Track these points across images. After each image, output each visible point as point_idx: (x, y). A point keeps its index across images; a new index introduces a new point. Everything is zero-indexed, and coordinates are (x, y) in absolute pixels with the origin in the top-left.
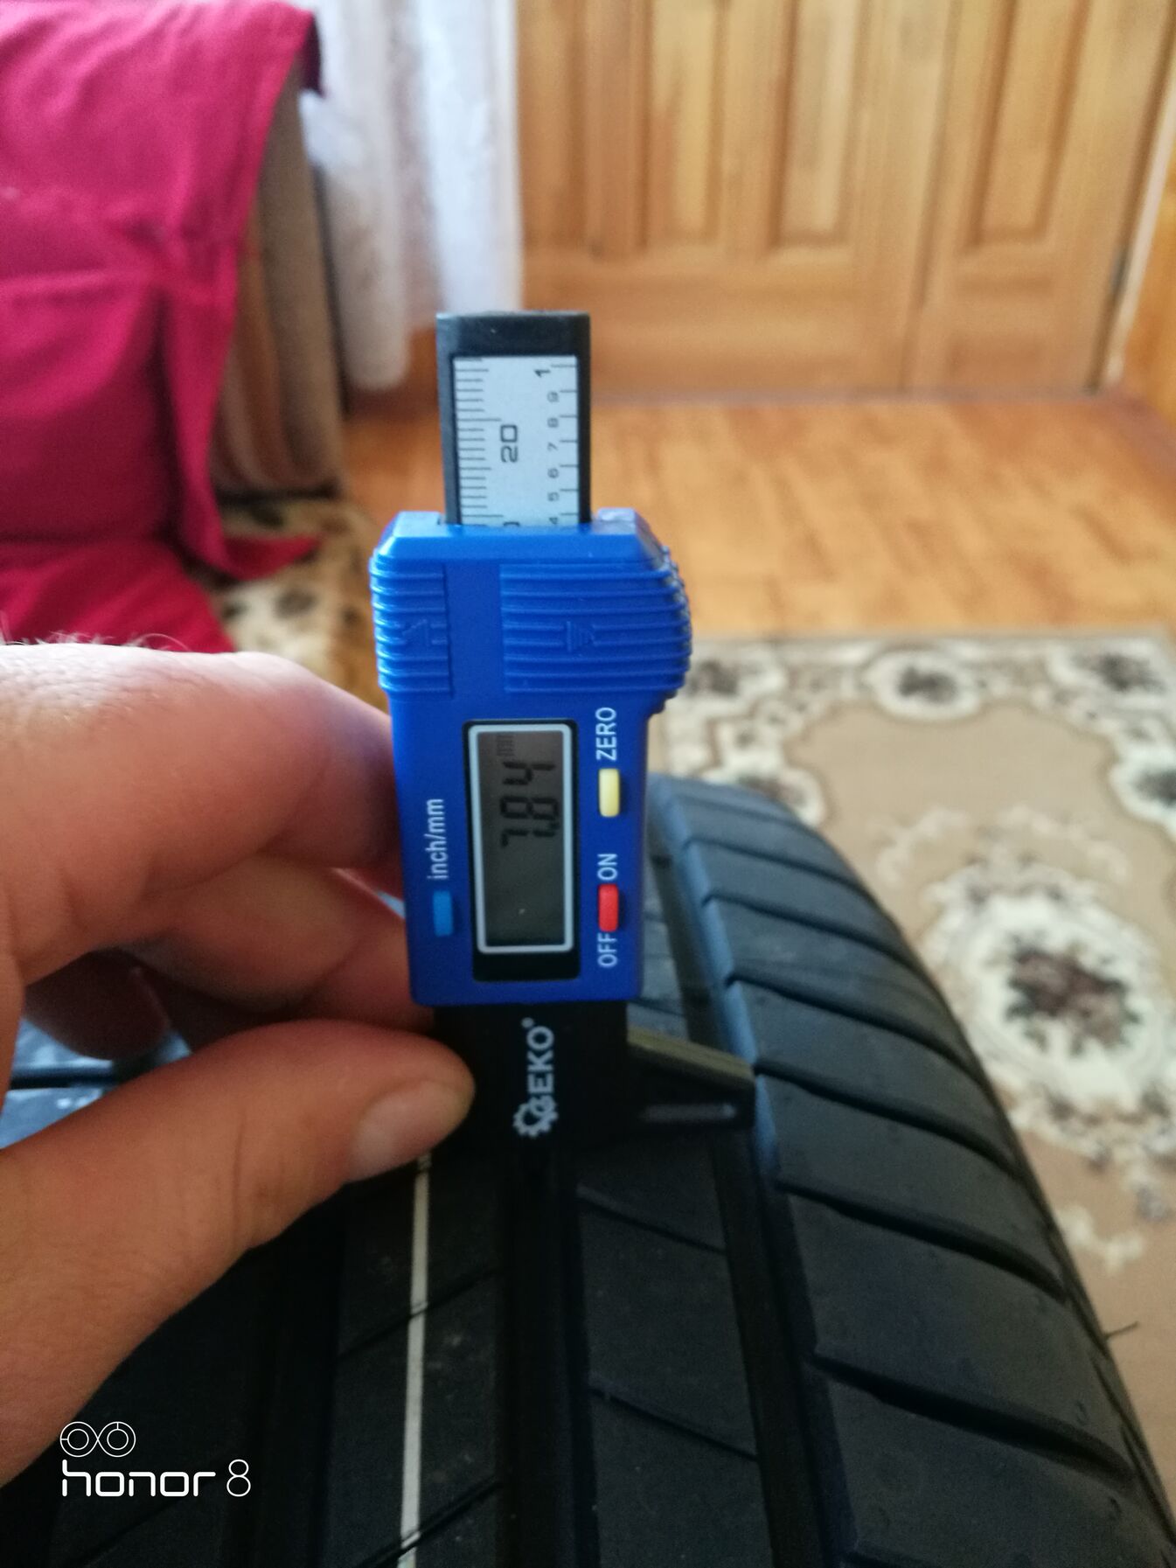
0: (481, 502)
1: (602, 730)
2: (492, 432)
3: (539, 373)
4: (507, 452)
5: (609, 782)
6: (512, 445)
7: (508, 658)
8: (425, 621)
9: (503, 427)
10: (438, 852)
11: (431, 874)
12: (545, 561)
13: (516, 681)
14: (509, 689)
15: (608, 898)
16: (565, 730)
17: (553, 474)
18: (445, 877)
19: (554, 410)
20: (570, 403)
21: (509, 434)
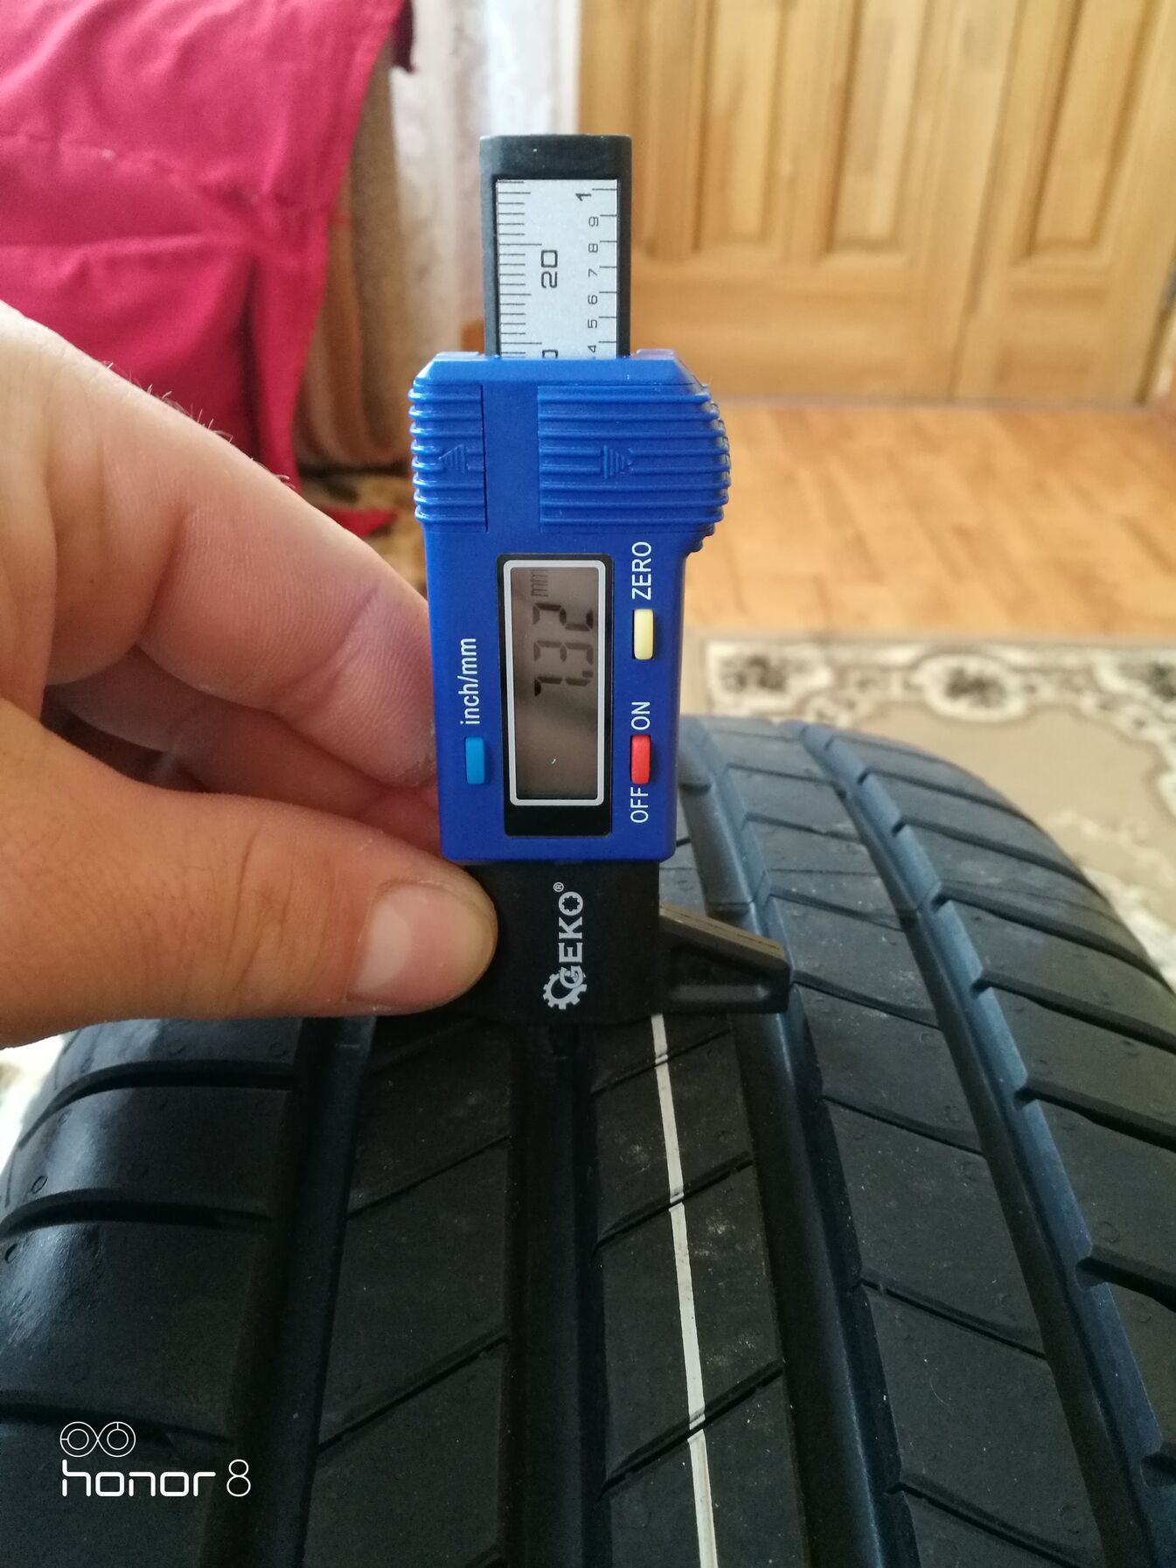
0: (520, 329)
1: (637, 565)
2: (533, 256)
3: (580, 196)
4: (547, 277)
5: (644, 621)
6: (552, 271)
7: (545, 484)
8: (461, 446)
9: (543, 252)
10: (471, 696)
11: (465, 720)
12: (582, 383)
13: (549, 510)
14: (544, 519)
15: (640, 747)
16: (600, 566)
17: (592, 301)
18: (478, 722)
19: (596, 235)
20: (610, 229)
21: (549, 259)
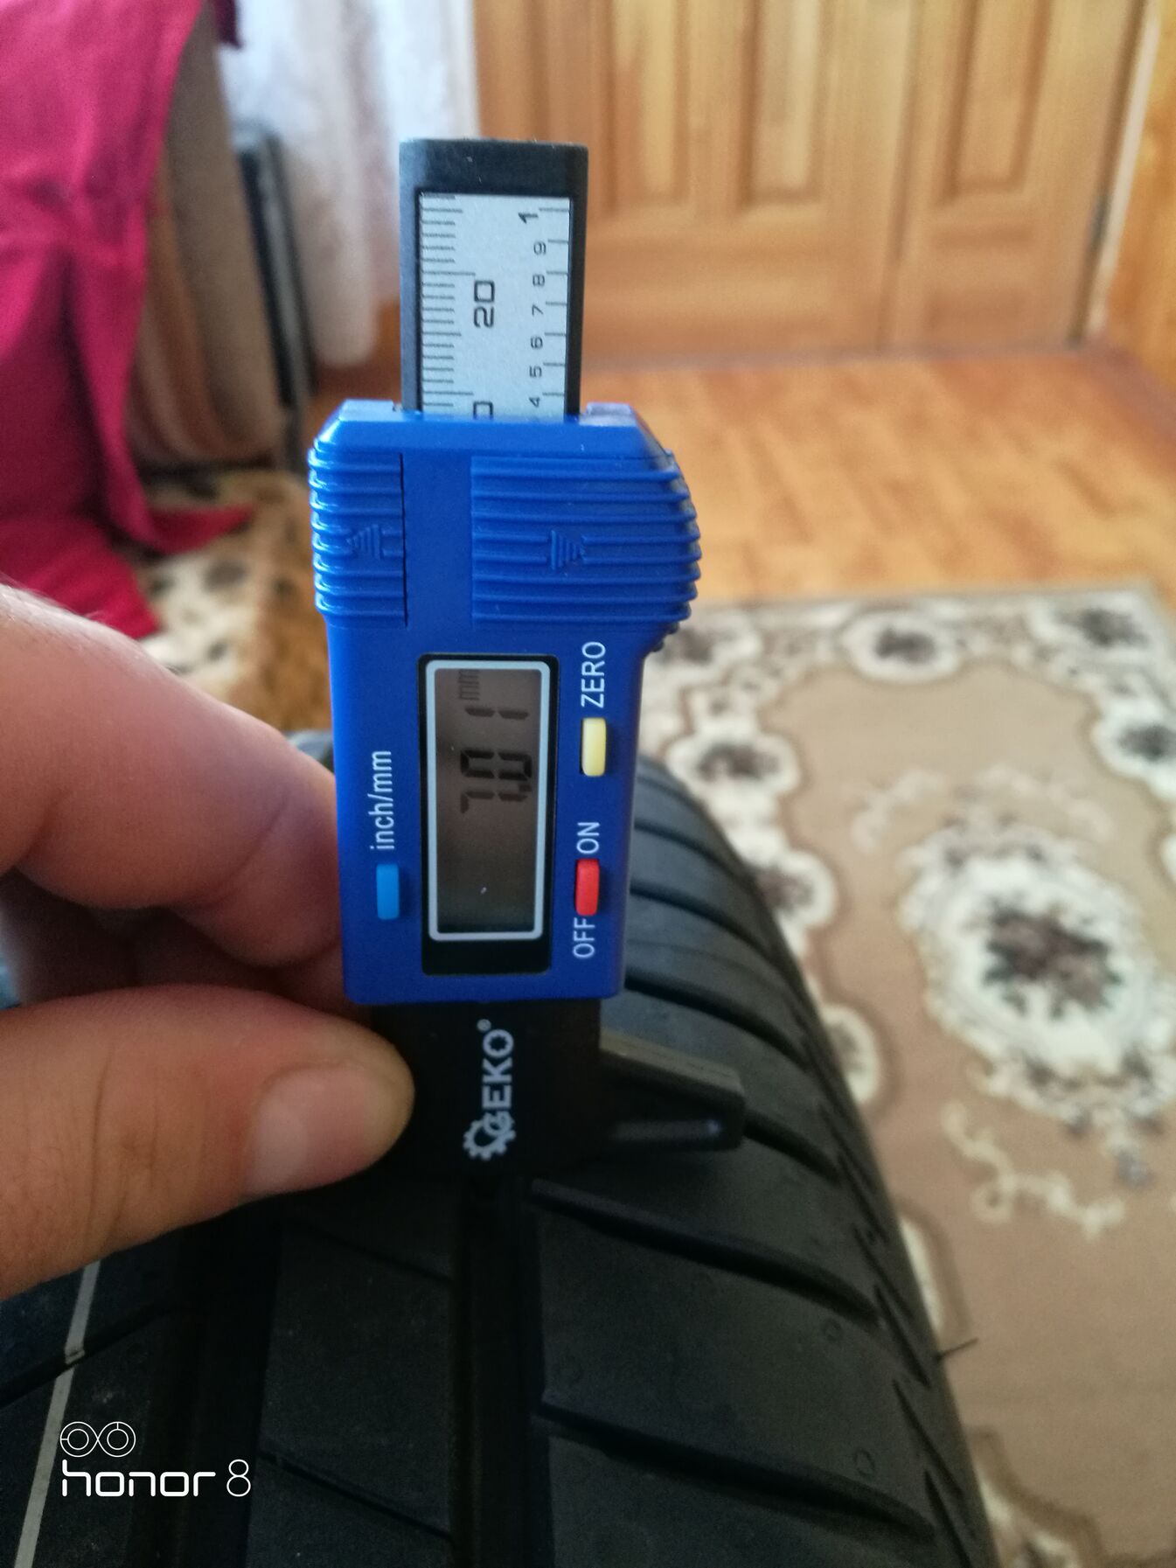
0: (447, 375)
1: (588, 669)
2: (464, 288)
3: (523, 217)
4: (481, 314)
5: (594, 735)
6: (488, 307)
7: (476, 575)
8: (375, 526)
9: (476, 284)
10: (384, 817)
11: (375, 844)
12: (525, 455)
13: (485, 605)
14: (476, 615)
15: (588, 876)
16: (544, 669)
17: (536, 343)
18: (393, 847)
19: (541, 264)
20: (560, 258)
21: (484, 292)
